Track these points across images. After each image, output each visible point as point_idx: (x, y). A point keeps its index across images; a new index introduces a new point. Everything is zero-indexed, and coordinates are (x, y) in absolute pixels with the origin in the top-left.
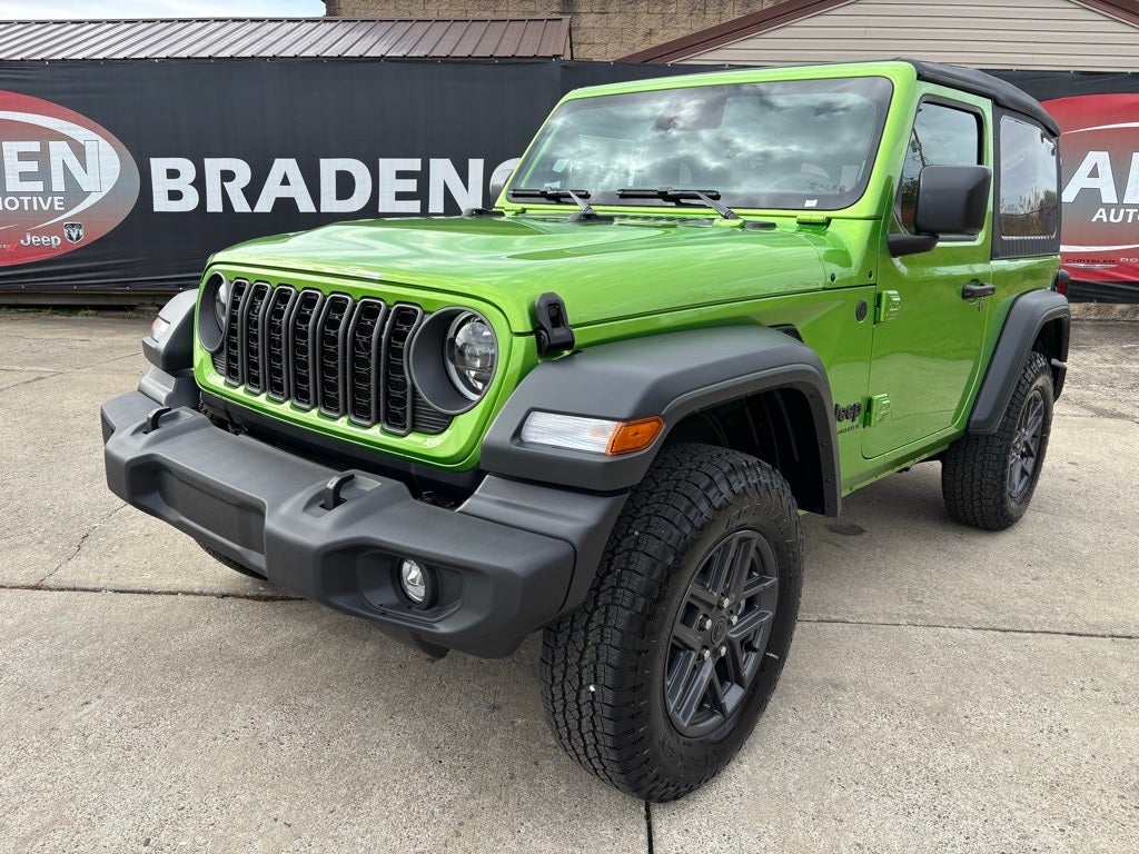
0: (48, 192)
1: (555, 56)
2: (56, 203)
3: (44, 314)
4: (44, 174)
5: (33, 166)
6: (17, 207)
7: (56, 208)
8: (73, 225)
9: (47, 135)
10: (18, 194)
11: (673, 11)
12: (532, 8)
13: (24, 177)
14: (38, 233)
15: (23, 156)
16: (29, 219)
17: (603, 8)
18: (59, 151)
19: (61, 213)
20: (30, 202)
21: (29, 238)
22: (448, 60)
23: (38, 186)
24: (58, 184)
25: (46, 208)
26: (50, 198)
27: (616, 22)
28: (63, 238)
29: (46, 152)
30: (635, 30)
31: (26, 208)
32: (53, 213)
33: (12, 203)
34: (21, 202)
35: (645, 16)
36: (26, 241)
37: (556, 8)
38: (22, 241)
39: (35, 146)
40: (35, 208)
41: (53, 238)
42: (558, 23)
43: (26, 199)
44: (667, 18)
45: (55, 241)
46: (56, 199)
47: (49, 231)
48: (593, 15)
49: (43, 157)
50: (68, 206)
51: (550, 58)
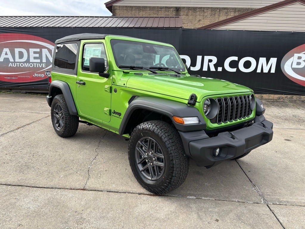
0: (41, 62)
1: (181, 27)
2: (43, 65)
3: (39, 95)
4: (40, 57)
5: (37, 55)
6: (32, 66)
7: (43, 67)
8: (48, 71)
9: (41, 47)
10: (33, 63)
11: (206, 15)
12: (168, 14)
13: (35, 58)
14: (38, 73)
15: (35, 53)
16: (36, 70)
17: (187, 14)
18: (45, 51)
19: (45, 68)
20: (36, 65)
21: (35, 75)
22: (151, 28)
23: (39, 61)
24: (44, 60)
25: (40, 67)
26: (42, 64)
27: (191, 17)
28: (45, 75)
29: (41, 52)
30: (196, 20)
31: (35, 66)
32: (42, 68)
33: (31, 65)
34: (34, 65)
35: (198, 16)
36: (35, 76)
37: (174, 14)
38: (34, 76)
39: (38, 50)
40: (38, 67)
41: (42, 75)
42: (178, 18)
43: (35, 64)
44: (205, 16)
45: (43, 75)
46: (43, 64)
47: (41, 73)
48: (184, 16)
49: (40, 53)
50: (47, 66)
51: (179, 28)
